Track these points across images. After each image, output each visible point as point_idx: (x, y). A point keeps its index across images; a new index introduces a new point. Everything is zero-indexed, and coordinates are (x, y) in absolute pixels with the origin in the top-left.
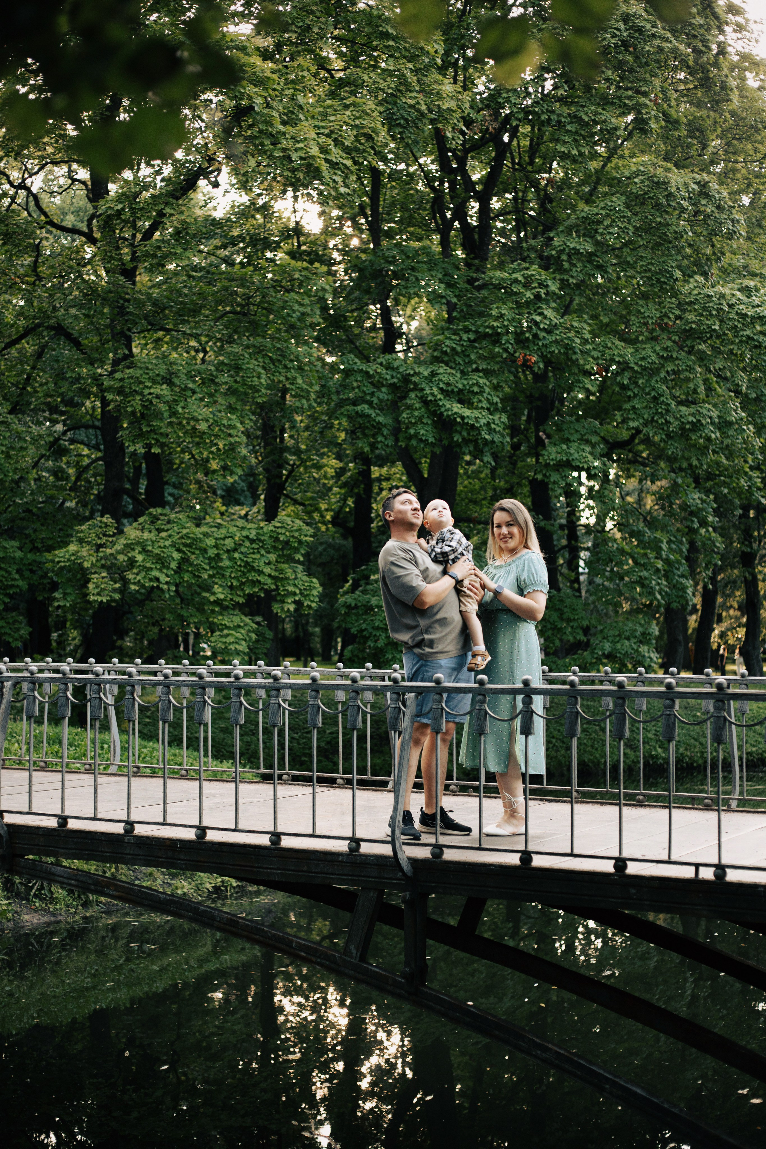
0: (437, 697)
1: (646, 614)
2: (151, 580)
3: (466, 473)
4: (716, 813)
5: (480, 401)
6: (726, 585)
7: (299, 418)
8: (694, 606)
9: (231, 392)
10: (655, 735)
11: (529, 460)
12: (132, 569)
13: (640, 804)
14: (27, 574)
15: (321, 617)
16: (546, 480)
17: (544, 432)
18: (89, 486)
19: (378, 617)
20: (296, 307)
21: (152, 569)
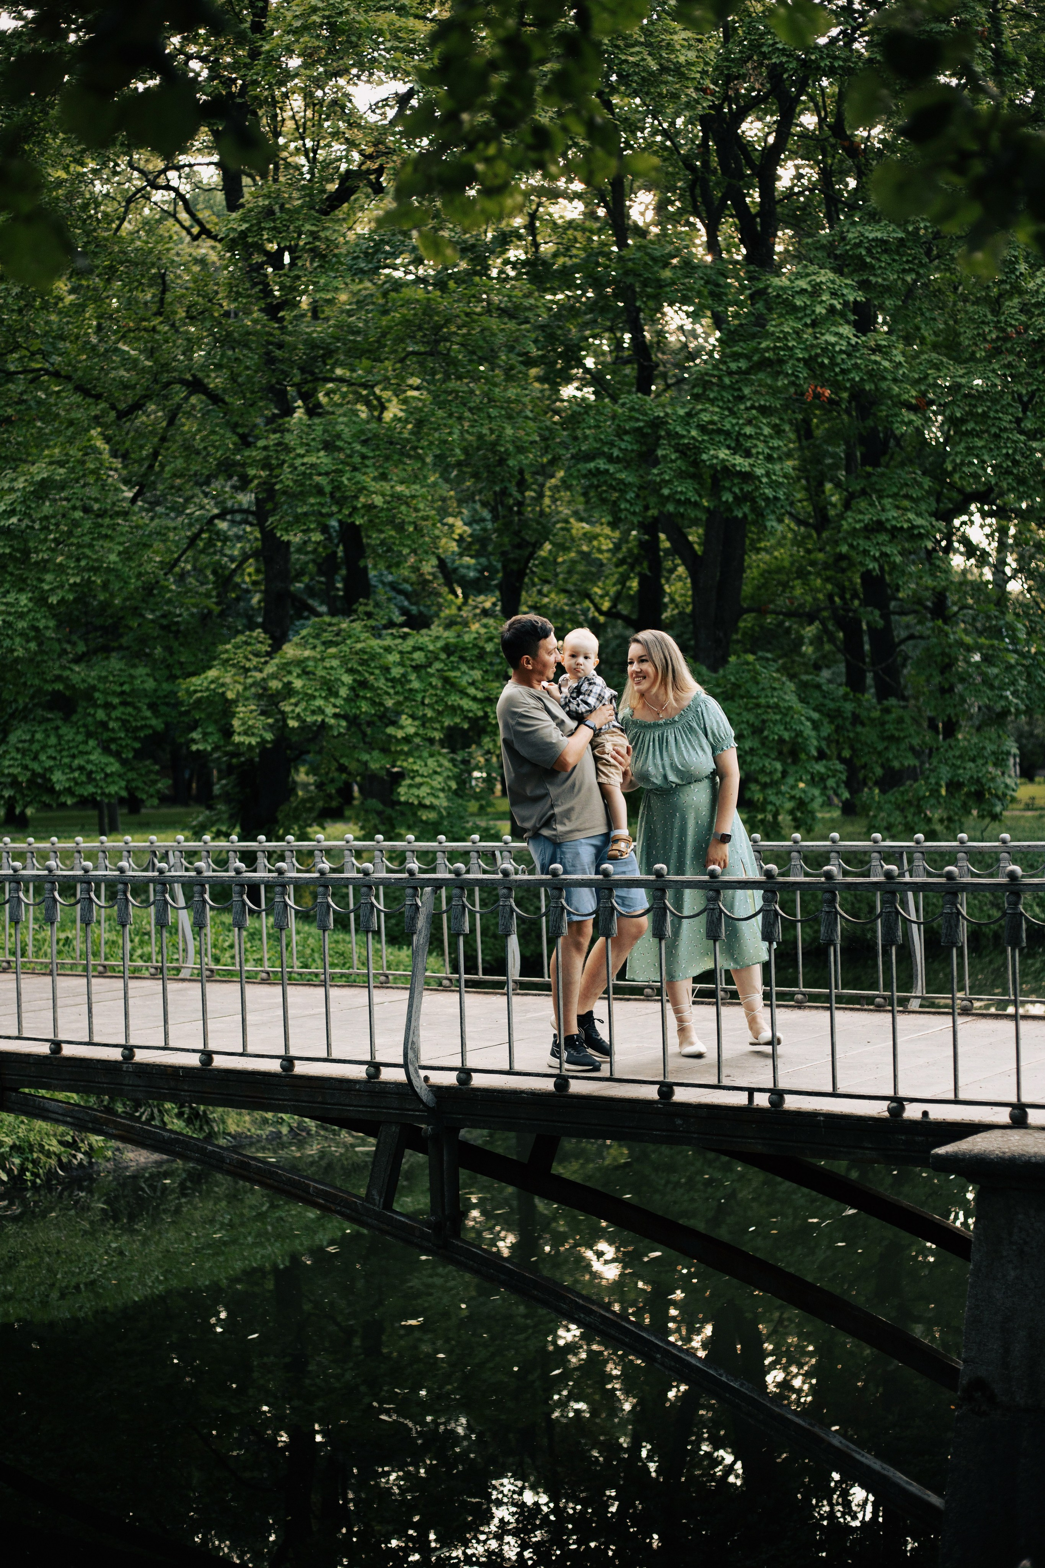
0: (457, 891)
2: (313, 712)
12: (288, 698)
13: (800, 1006)
14: (161, 709)
21: (314, 697)
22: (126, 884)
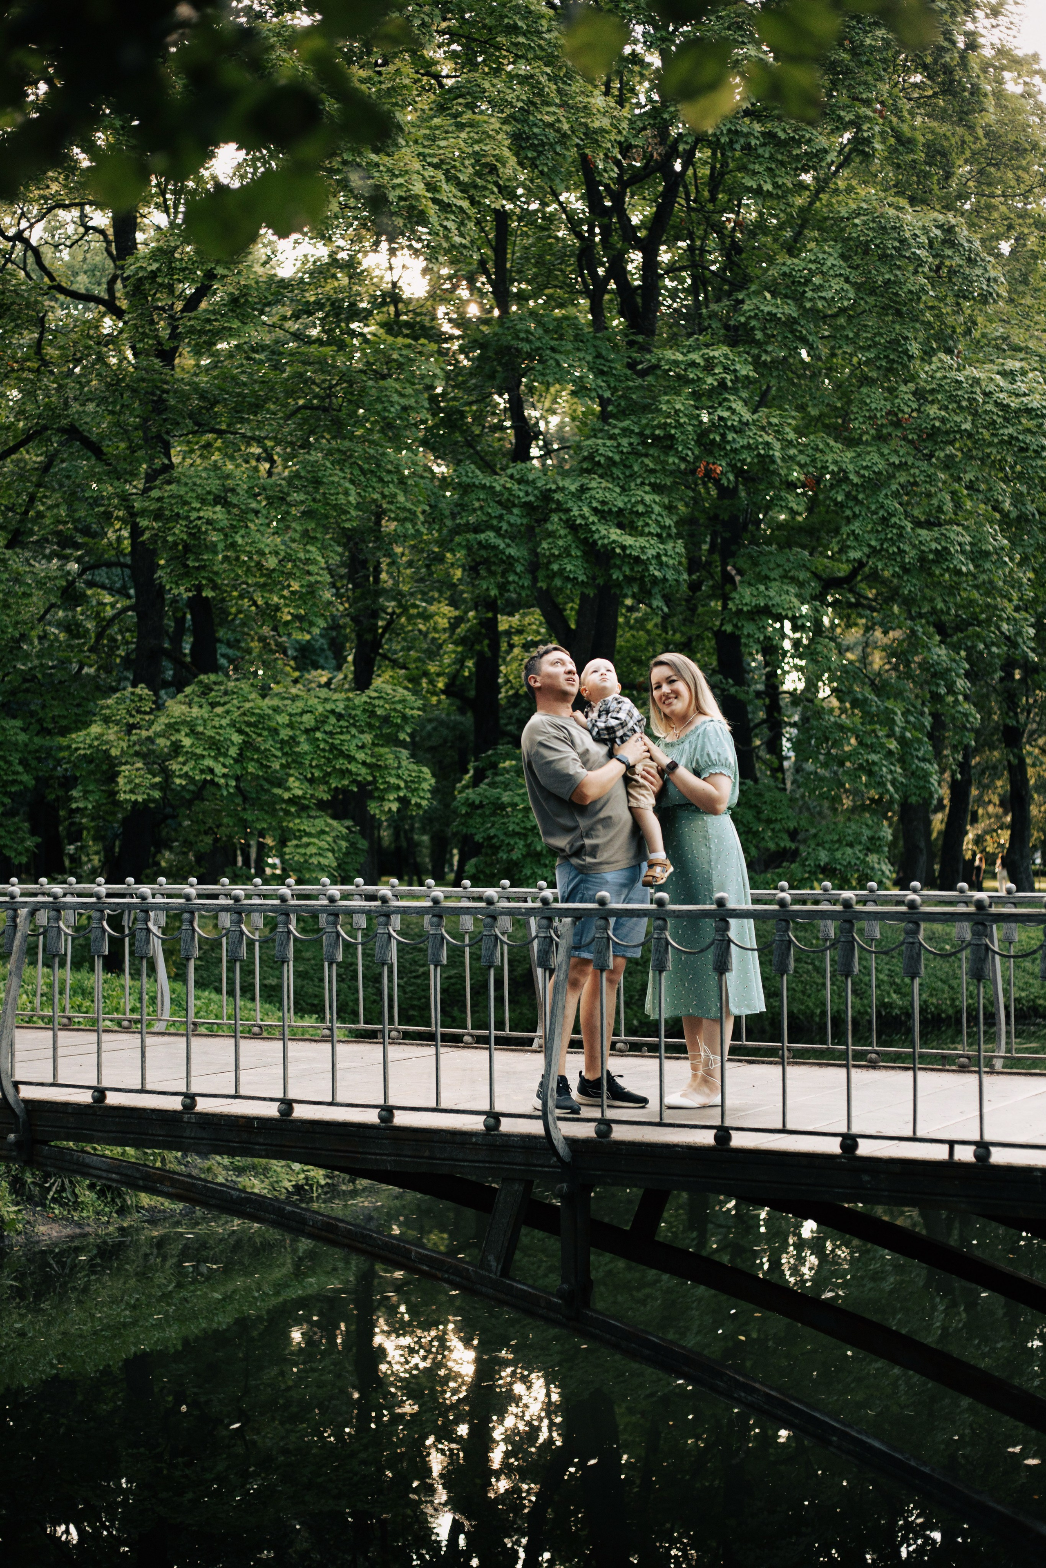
0: (601, 922)
1: (873, 812)
2: (202, 772)
3: (627, 622)
4: (976, 1076)
5: (647, 525)
6: (983, 772)
7: (399, 550)
8: (941, 800)
9: (308, 514)
10: (889, 976)
11: (713, 604)
12: (176, 757)
13: (874, 1066)
14: (34, 763)
15: (431, 820)
16: (738, 633)
17: (734, 567)
18: (114, 645)
19: (512, 819)
20: (395, 398)
21: (203, 757)
22: (192, 913)
